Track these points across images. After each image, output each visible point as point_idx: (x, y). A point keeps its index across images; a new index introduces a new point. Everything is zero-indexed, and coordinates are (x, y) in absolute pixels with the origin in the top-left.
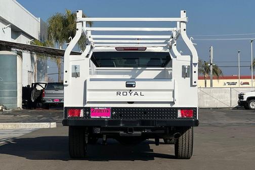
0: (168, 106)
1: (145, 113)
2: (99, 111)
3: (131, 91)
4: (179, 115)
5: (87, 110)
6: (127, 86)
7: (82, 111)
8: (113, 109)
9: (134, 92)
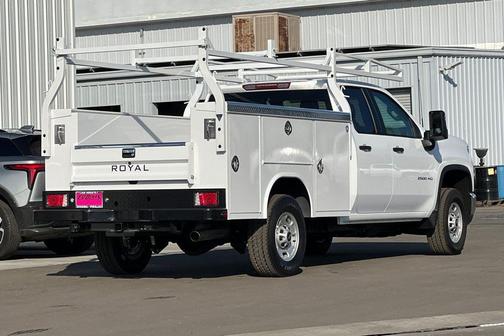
0: (184, 186)
1: (149, 199)
2: (88, 198)
3: (130, 163)
4: (197, 202)
5: (71, 194)
6: (125, 155)
7: (65, 197)
8: (107, 193)
9: (135, 166)
